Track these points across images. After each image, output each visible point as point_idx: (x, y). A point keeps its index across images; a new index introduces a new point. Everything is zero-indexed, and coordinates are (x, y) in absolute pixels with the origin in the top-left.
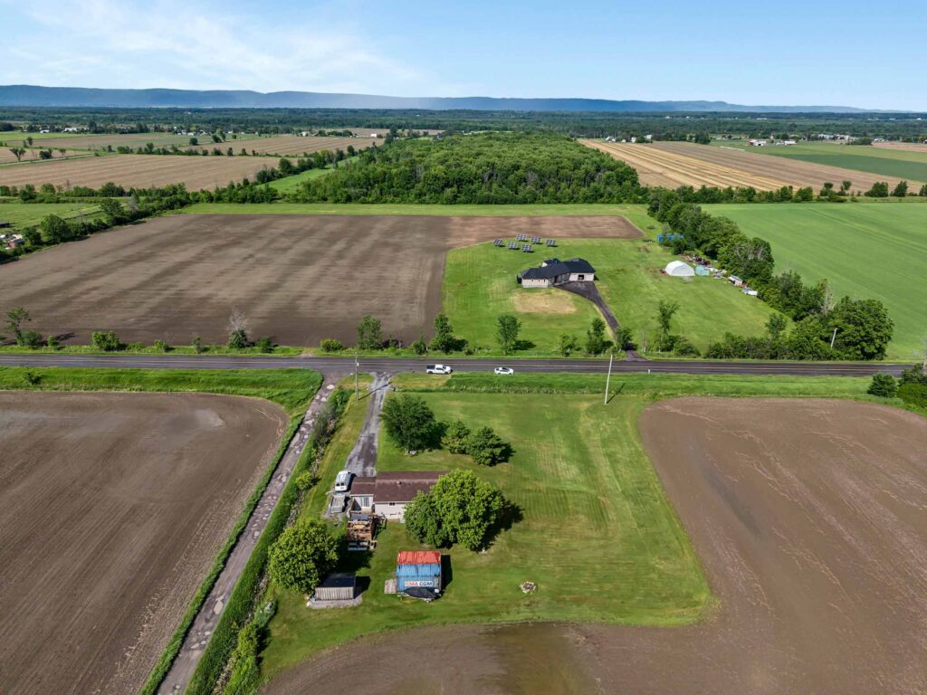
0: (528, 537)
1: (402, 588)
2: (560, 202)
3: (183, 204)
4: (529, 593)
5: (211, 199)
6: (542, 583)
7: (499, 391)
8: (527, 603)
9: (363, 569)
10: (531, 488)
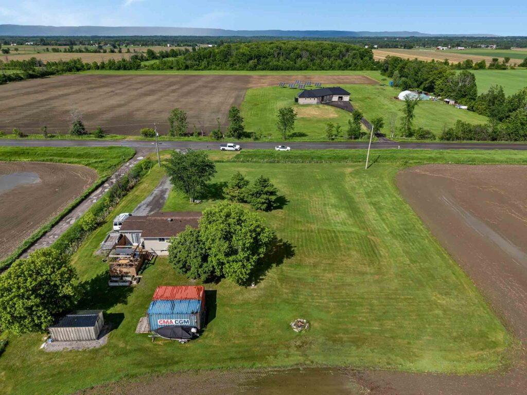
0: (300, 272)
1: (155, 327)
2: (323, 69)
3: (78, 70)
4: (300, 332)
5: (98, 68)
6: (315, 320)
7: (278, 162)
8: (298, 343)
9: (118, 305)
10: (303, 229)
